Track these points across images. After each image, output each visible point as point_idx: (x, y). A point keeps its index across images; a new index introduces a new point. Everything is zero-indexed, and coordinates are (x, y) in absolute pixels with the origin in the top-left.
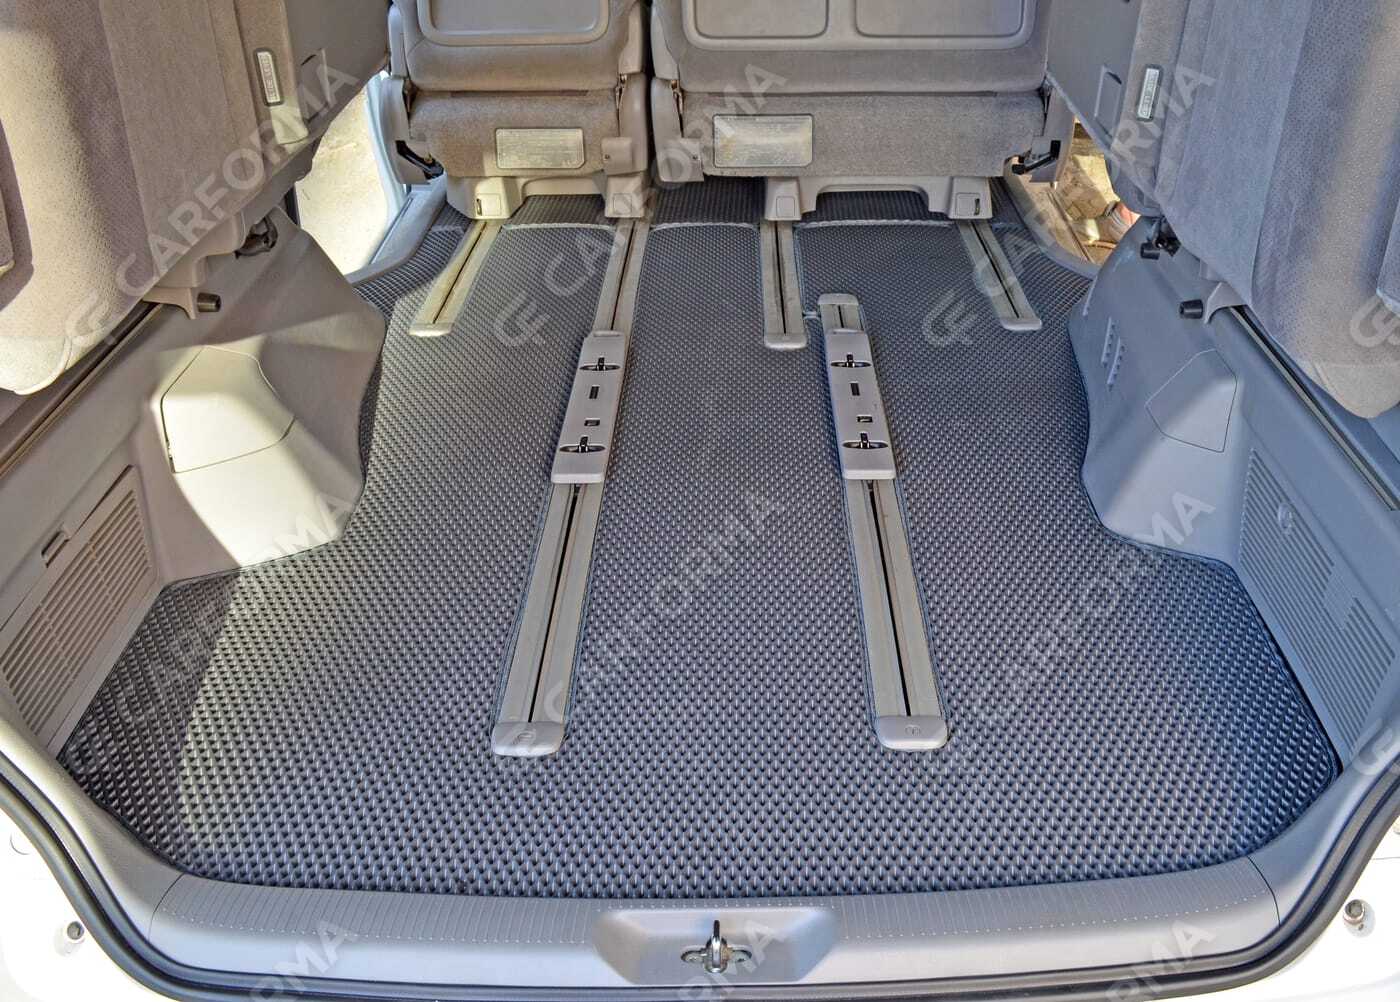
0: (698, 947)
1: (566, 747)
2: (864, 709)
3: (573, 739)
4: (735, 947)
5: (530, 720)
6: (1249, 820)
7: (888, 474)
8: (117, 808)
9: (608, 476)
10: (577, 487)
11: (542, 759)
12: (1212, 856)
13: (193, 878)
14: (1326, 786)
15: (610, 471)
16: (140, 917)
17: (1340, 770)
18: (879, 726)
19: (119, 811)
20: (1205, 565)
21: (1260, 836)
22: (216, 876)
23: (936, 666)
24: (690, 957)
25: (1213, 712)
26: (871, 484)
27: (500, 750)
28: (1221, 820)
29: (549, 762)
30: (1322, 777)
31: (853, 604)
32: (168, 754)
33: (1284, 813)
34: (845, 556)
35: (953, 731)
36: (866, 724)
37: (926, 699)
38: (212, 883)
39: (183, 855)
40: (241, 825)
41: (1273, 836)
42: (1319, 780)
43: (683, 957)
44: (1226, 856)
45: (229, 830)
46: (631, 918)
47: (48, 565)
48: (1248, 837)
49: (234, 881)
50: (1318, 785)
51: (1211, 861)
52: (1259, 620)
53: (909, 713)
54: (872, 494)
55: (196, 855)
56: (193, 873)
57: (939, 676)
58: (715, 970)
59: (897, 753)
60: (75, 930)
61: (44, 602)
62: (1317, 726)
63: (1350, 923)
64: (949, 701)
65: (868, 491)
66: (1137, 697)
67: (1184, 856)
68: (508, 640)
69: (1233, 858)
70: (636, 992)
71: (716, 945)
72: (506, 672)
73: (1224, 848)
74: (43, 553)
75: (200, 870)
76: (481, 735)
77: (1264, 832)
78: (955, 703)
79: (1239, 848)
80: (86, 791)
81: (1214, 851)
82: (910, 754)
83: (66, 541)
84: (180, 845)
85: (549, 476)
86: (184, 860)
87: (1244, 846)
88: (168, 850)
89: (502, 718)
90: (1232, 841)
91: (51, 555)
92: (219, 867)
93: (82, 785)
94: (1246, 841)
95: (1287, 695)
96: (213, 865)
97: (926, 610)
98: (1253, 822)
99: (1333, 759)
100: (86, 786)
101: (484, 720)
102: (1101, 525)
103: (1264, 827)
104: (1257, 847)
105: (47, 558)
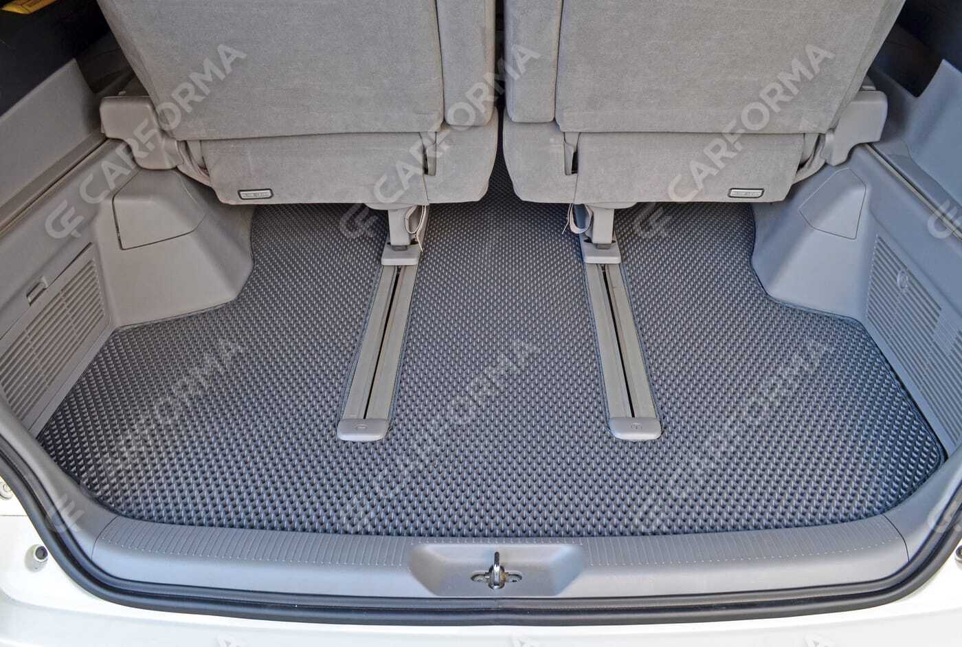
0: (484, 572)
1: (389, 435)
2: (601, 413)
3: (395, 431)
4: (510, 572)
5: (365, 417)
6: (882, 491)
7: (616, 260)
8: (75, 472)
9: (420, 262)
10: (399, 269)
11: (373, 443)
12: (856, 515)
13: (124, 519)
14: (936, 468)
15: (422, 258)
16: (86, 544)
17: (946, 458)
18: (612, 424)
19: (76, 474)
20: (842, 321)
21: (891, 502)
22: (141, 518)
23: (652, 385)
24: (478, 578)
25: (852, 417)
26: (604, 267)
27: (344, 437)
28: (861, 490)
29: (378, 445)
30: (933, 462)
31: (592, 344)
32: (112, 437)
33: (907, 486)
34: (586, 313)
35: (665, 428)
36: (603, 422)
37: (645, 406)
38: (137, 522)
39: (119, 504)
40: (161, 484)
41: (899, 502)
42: (932, 465)
43: (473, 578)
44: (866, 515)
45: (152, 488)
46: (435, 550)
47: (30, 304)
48: (881, 502)
49: (154, 522)
50: (931, 467)
51: (855, 518)
52: (882, 357)
53: (633, 416)
54: (605, 274)
55: (128, 504)
56: (126, 516)
57: (654, 392)
58: (496, 587)
59: (625, 442)
60: (41, 553)
61: (27, 329)
62: (928, 427)
63: (959, 561)
64: (662, 408)
65: (602, 271)
66: (797, 407)
67: (835, 514)
68: (350, 365)
69: (871, 516)
70: (438, 601)
71: (497, 569)
72: (348, 386)
73: (864, 509)
74: (28, 296)
75: (131, 514)
76: (331, 427)
77: (892, 499)
78: (666, 409)
79: (875, 509)
80: (55, 461)
81: (857, 511)
82: (635, 443)
83: (44, 289)
84: (117, 498)
85: (380, 261)
86: (120, 507)
87: (879, 508)
88: (109, 501)
89: (345, 416)
90: (870, 505)
91: (33, 297)
92: (144, 512)
93: (52, 457)
94: (880, 505)
95: (905, 407)
96: (140, 511)
97: (644, 348)
98: (884, 492)
99: (940, 450)
100: (55, 458)
101: (333, 417)
102: (767, 294)
103: (893, 495)
104: (888, 509)
105: (30, 299)
